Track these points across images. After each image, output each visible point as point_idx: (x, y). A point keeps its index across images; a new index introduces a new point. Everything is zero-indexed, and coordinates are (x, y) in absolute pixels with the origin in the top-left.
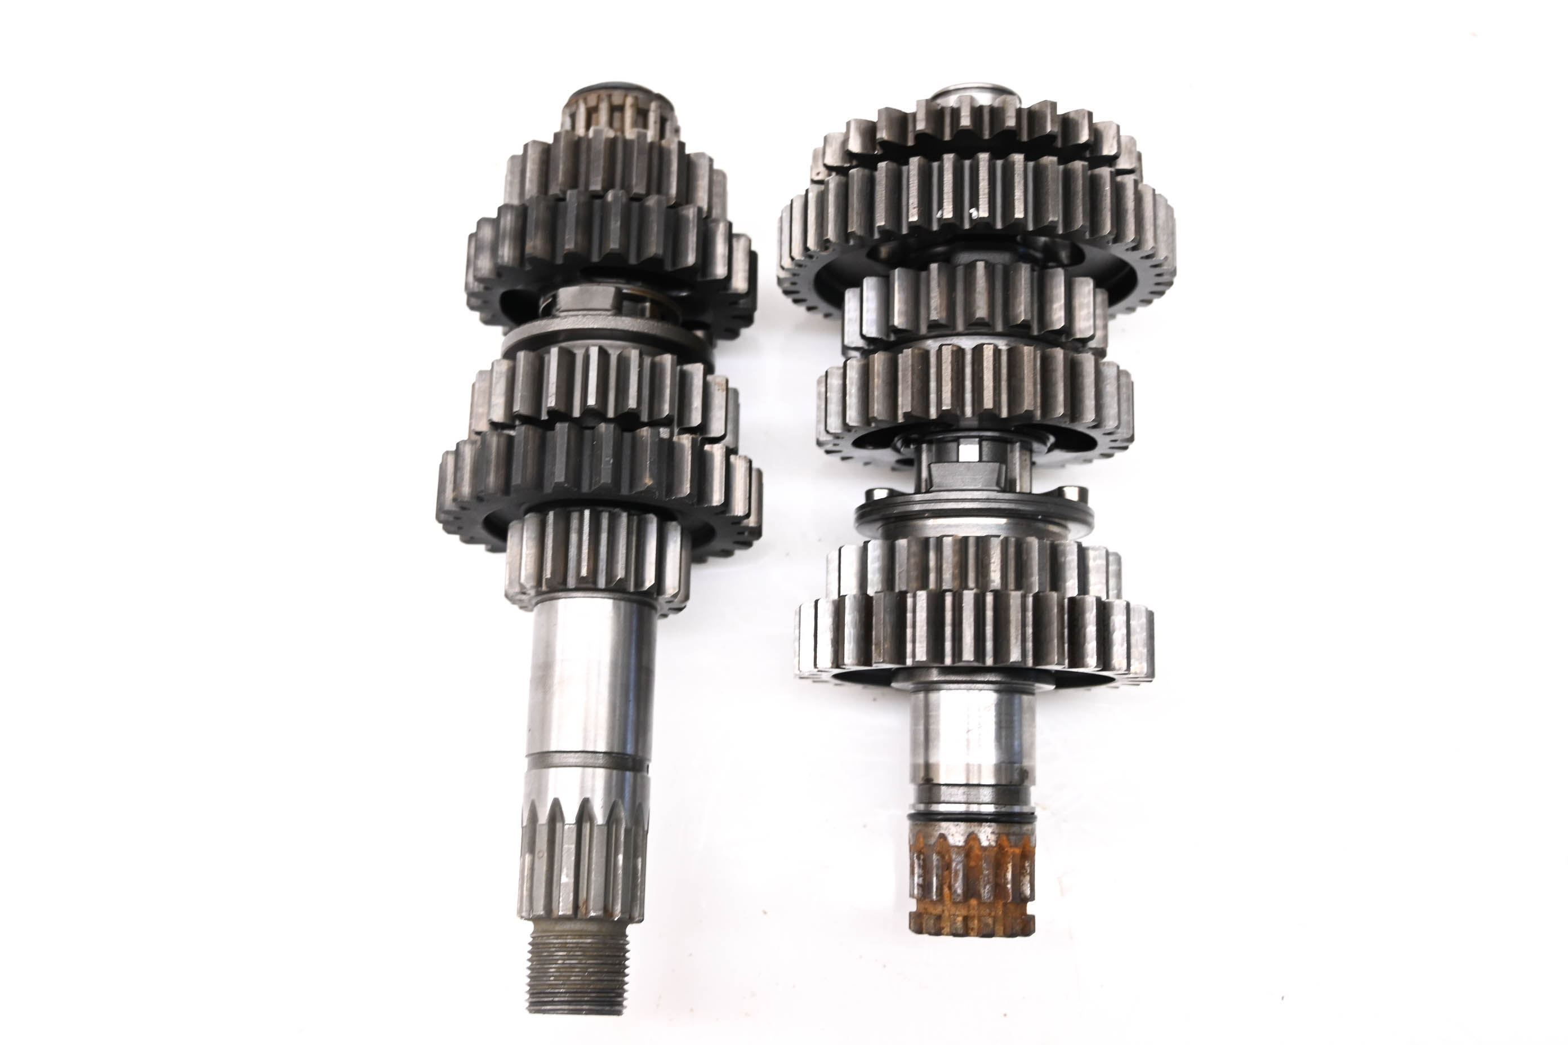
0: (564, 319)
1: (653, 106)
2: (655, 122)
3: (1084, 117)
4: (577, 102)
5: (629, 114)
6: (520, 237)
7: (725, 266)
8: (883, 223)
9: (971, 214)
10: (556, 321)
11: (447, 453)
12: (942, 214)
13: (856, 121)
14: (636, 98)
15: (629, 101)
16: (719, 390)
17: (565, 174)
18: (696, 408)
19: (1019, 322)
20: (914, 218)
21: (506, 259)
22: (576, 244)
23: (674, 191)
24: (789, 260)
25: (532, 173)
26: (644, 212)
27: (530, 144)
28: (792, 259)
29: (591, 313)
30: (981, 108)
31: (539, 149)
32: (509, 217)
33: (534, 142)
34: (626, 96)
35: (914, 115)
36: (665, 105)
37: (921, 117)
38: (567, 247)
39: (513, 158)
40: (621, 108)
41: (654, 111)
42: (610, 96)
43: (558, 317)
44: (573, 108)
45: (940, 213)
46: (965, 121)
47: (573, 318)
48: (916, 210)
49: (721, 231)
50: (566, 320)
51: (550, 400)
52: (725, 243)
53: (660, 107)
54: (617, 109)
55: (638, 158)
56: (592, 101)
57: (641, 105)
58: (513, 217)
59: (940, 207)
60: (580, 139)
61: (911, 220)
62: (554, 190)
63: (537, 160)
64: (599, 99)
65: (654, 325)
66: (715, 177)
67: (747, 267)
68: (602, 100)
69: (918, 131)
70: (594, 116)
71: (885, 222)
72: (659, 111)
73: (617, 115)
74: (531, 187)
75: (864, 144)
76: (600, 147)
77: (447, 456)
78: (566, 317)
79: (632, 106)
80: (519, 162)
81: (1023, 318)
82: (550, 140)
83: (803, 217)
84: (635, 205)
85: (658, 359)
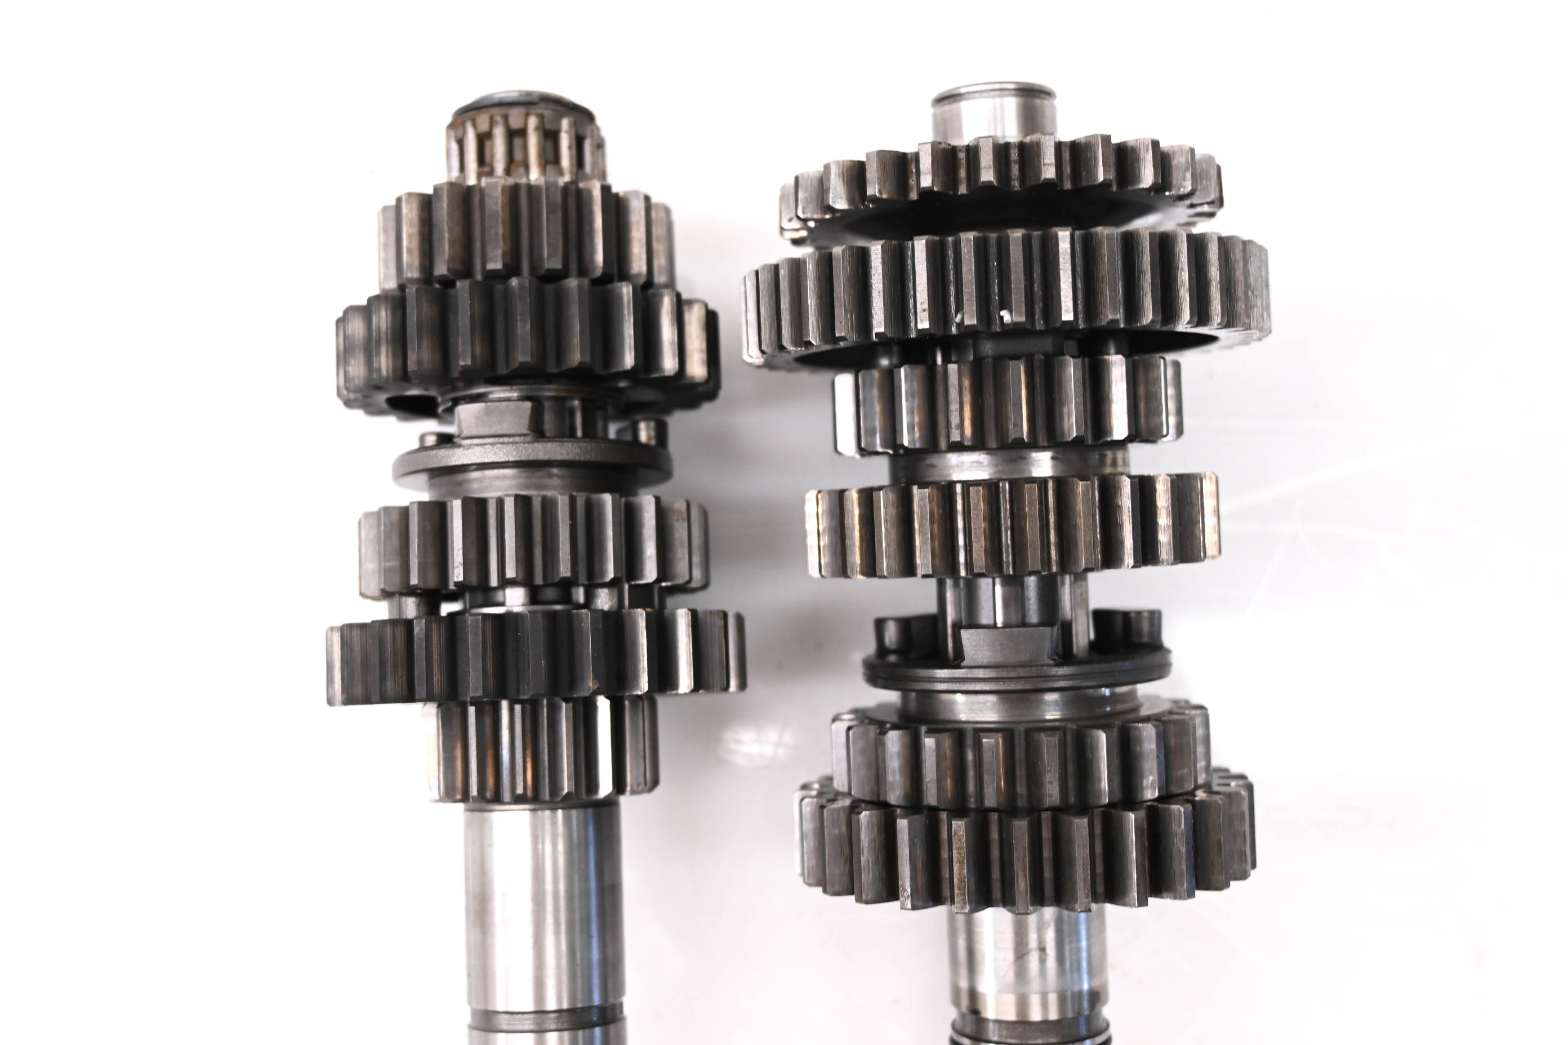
0: (468, 449)
1: (565, 123)
2: (570, 148)
3: (1147, 150)
4: (463, 124)
5: (533, 140)
6: (400, 340)
7: (674, 358)
8: (882, 330)
9: (1002, 318)
10: (458, 451)
11: (332, 629)
12: (963, 320)
13: (837, 162)
14: (541, 117)
15: (533, 122)
16: (678, 520)
17: (452, 244)
18: (650, 556)
19: (1070, 439)
20: (924, 324)
21: (384, 373)
22: (473, 358)
23: (599, 258)
24: (759, 354)
25: (410, 241)
26: (560, 299)
27: (404, 198)
28: (763, 352)
29: (501, 440)
30: (1007, 146)
31: (415, 205)
32: (383, 314)
33: (410, 194)
34: (527, 115)
35: (917, 156)
36: (582, 116)
37: (926, 163)
38: (462, 363)
39: (385, 209)
40: (523, 133)
41: (567, 132)
42: (506, 117)
43: (460, 446)
44: (460, 133)
45: (959, 316)
46: (988, 175)
47: (480, 449)
48: (926, 314)
49: (667, 305)
50: (470, 450)
51: (456, 571)
52: (673, 325)
53: (575, 124)
54: (515, 135)
55: (548, 220)
56: (484, 126)
57: (549, 126)
58: (389, 313)
59: (959, 308)
60: (470, 188)
61: (920, 326)
62: (441, 269)
63: (416, 221)
64: (492, 123)
65: (586, 448)
66: (654, 214)
67: (704, 346)
68: (497, 122)
69: (923, 188)
70: (487, 144)
71: (885, 328)
72: (573, 130)
73: (517, 142)
74: (411, 260)
75: (851, 200)
76: (496, 203)
77: (332, 634)
78: (470, 446)
79: (537, 129)
80: (392, 215)
81: (1075, 435)
82: (431, 191)
83: (774, 297)
84: (549, 288)
85: (595, 496)
